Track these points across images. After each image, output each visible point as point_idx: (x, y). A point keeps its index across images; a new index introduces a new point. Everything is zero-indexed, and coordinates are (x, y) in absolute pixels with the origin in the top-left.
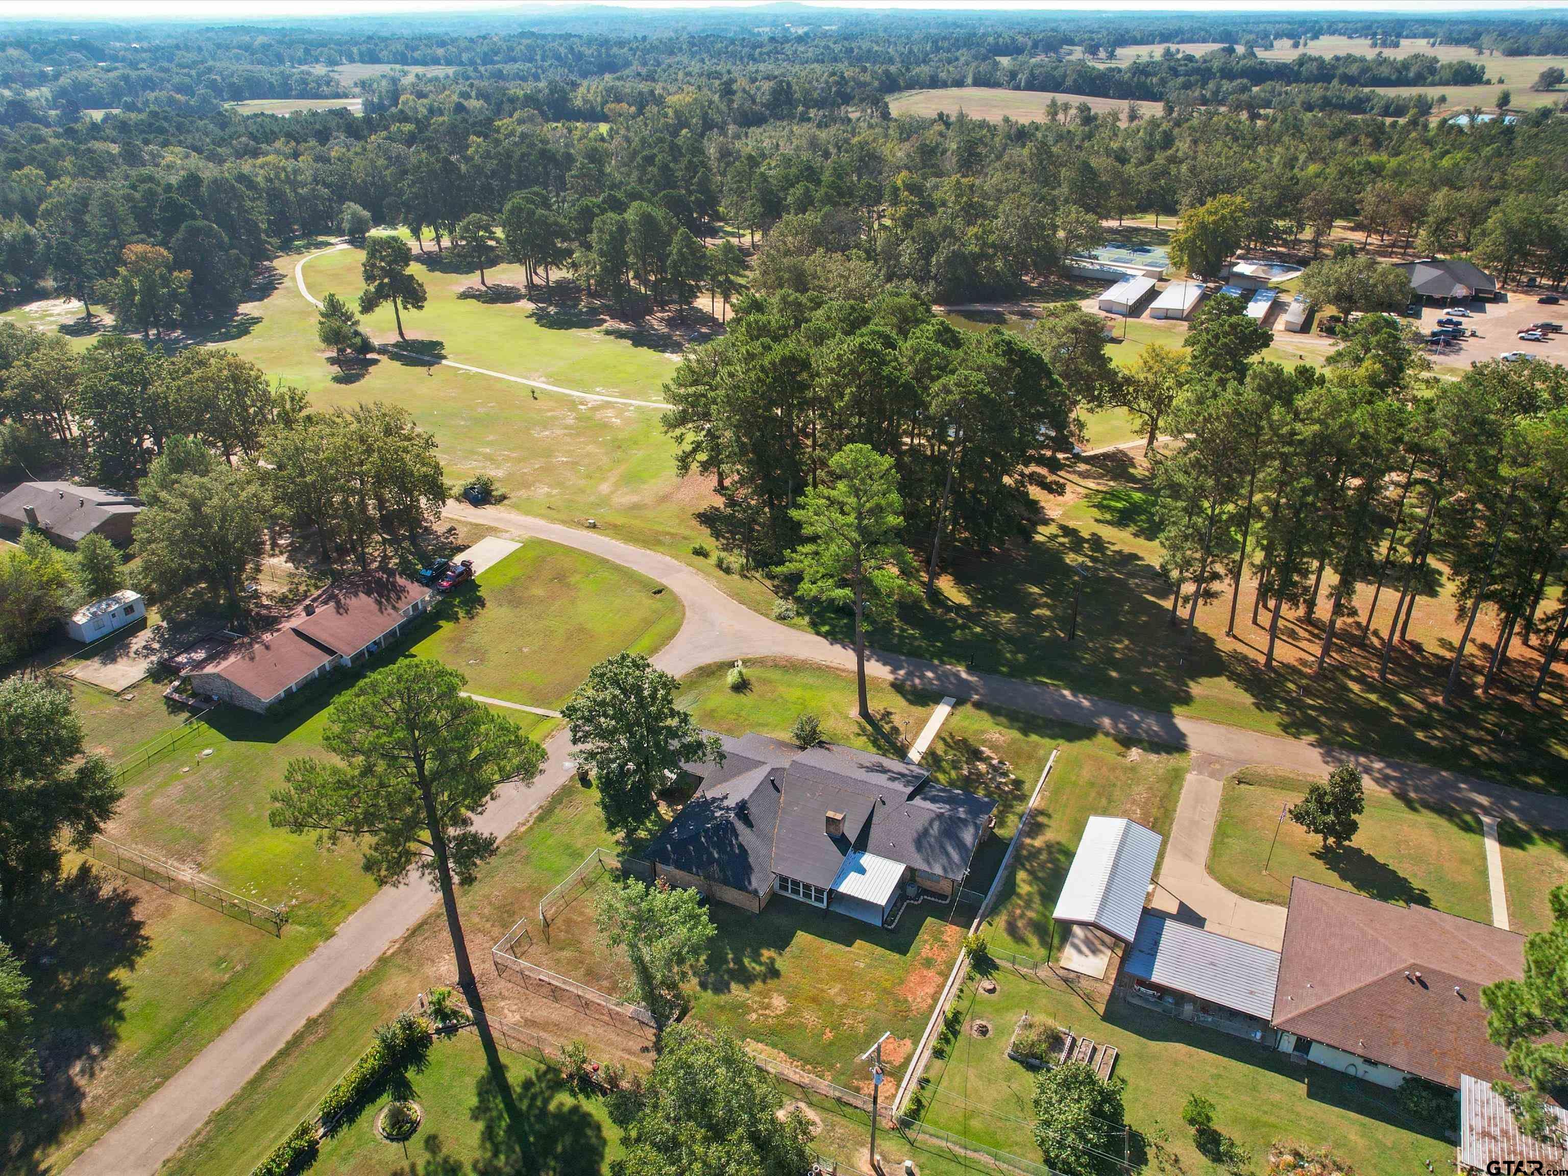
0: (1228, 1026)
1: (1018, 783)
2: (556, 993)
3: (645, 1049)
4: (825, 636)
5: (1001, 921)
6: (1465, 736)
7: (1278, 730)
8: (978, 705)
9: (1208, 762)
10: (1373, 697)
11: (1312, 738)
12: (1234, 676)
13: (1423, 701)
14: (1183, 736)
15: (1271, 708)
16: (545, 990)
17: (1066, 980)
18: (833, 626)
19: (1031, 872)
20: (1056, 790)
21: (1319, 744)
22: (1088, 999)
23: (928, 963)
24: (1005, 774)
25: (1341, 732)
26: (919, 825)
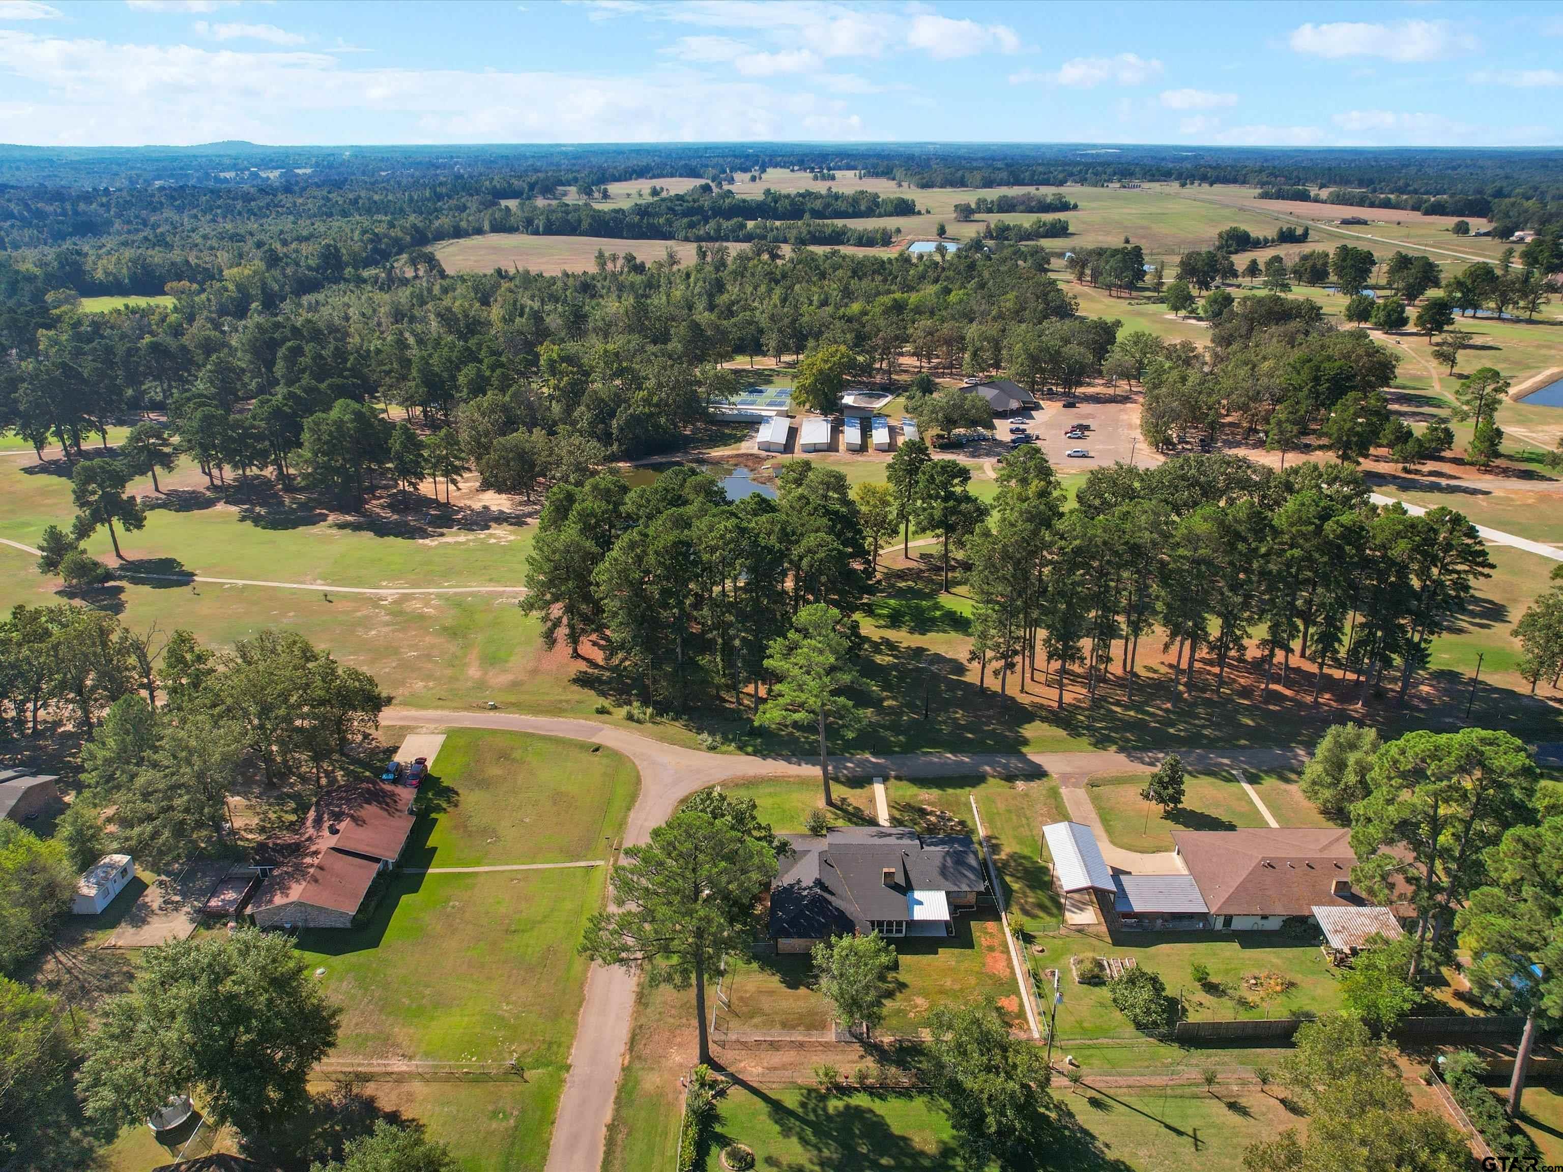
0: (1183, 924)
1: (962, 823)
2: (774, 1046)
3: (862, 1057)
4: (755, 753)
5: (1015, 909)
6: (1195, 725)
7: (1091, 748)
8: (898, 778)
9: (1066, 778)
10: (1132, 713)
11: (1114, 748)
12: (1044, 720)
13: (1161, 709)
14: (1039, 766)
15: (1080, 735)
16: (764, 1046)
17: (1079, 931)
18: (754, 746)
19: (1012, 875)
20: (989, 819)
21: (1121, 750)
22: (1098, 937)
23: (991, 949)
24: (950, 820)
25: (1128, 740)
26: (938, 862)
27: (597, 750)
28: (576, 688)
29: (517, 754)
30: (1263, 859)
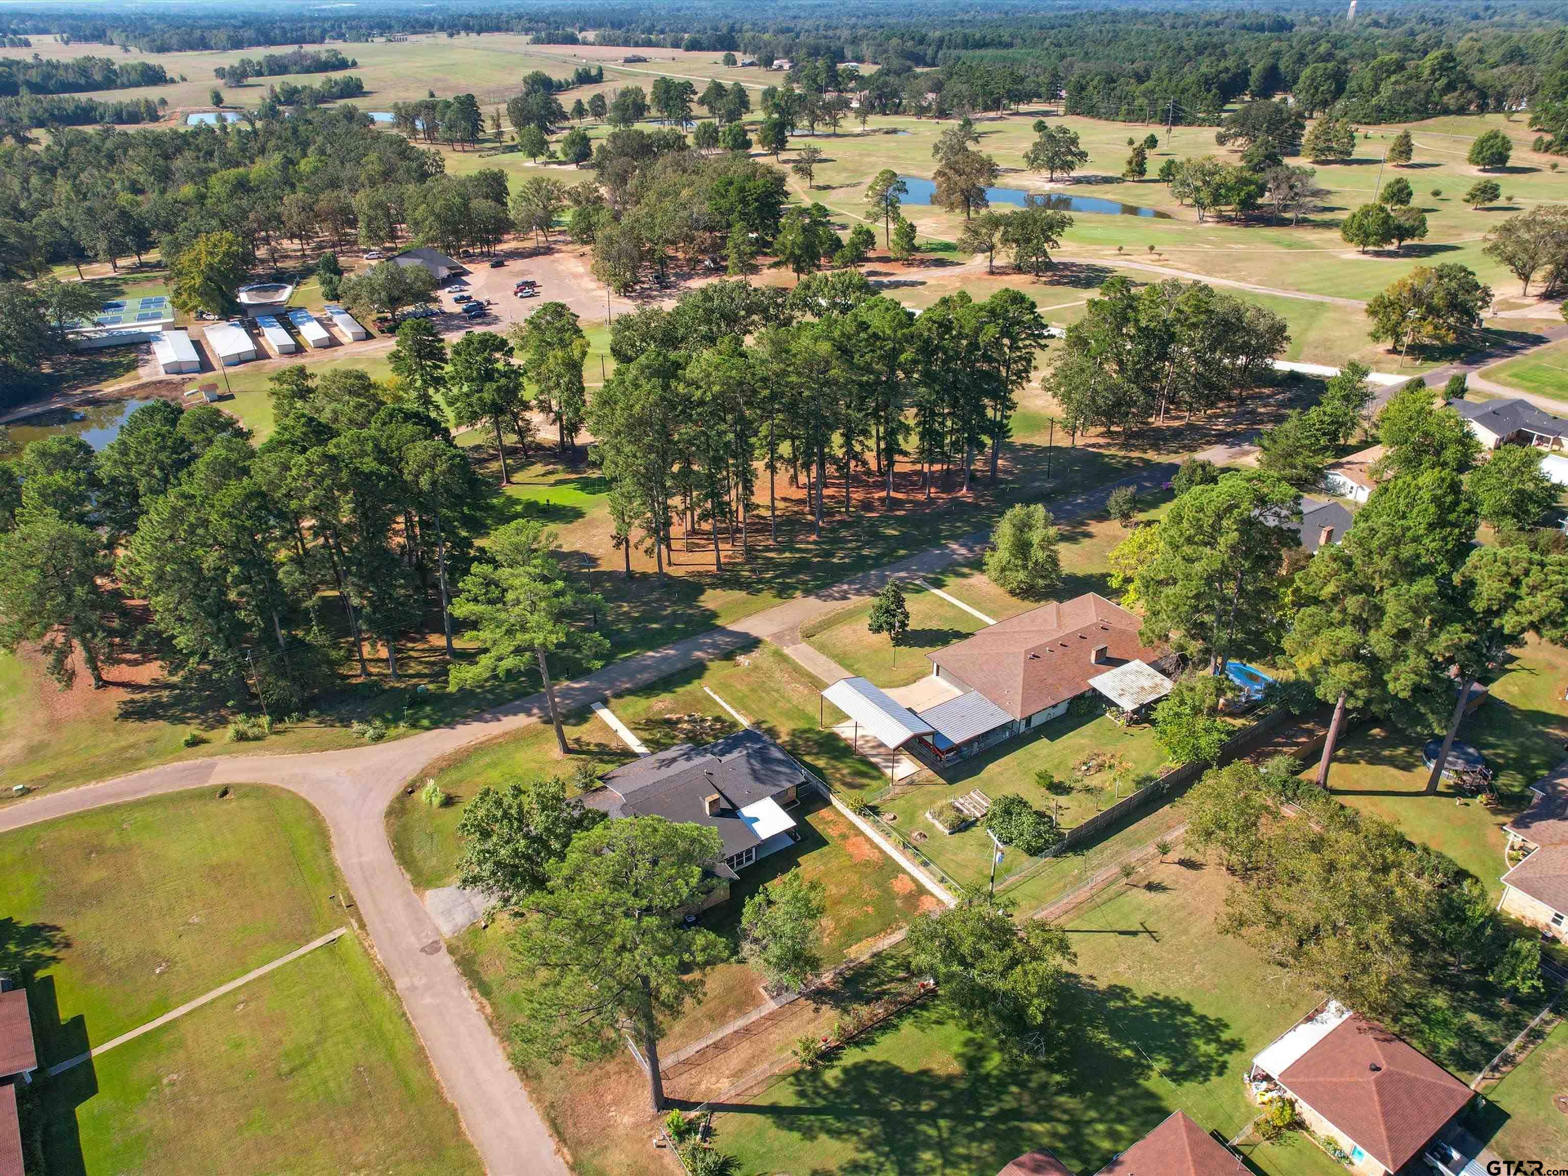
0: (993, 741)
1: (717, 719)
3: (816, 1010)
4: (435, 725)
5: (838, 786)
6: (852, 549)
7: (778, 600)
8: (618, 695)
9: (778, 636)
10: (787, 555)
11: (798, 594)
12: (713, 586)
13: (808, 543)
14: (746, 635)
15: (759, 591)
17: (912, 783)
18: (427, 717)
19: (809, 754)
20: (742, 705)
21: (807, 593)
22: (930, 782)
23: (844, 837)
24: (703, 720)
25: (805, 582)
26: (745, 770)
27: (225, 793)
28: (132, 725)
29: (112, 840)
30: (1026, 652)
